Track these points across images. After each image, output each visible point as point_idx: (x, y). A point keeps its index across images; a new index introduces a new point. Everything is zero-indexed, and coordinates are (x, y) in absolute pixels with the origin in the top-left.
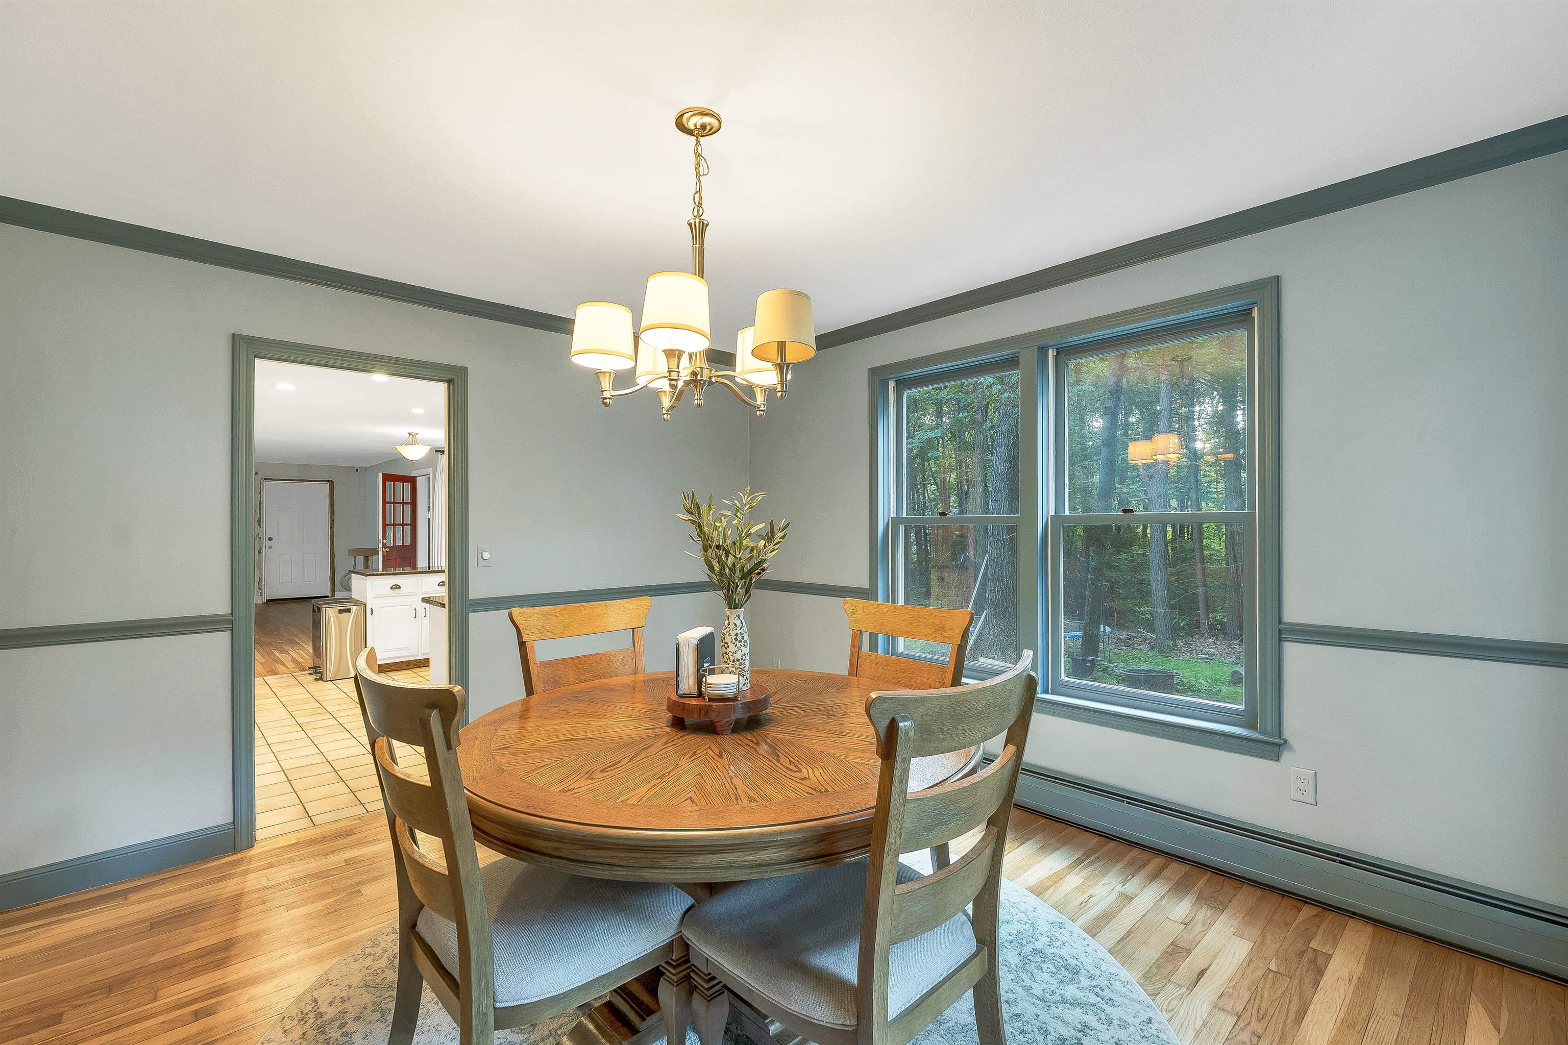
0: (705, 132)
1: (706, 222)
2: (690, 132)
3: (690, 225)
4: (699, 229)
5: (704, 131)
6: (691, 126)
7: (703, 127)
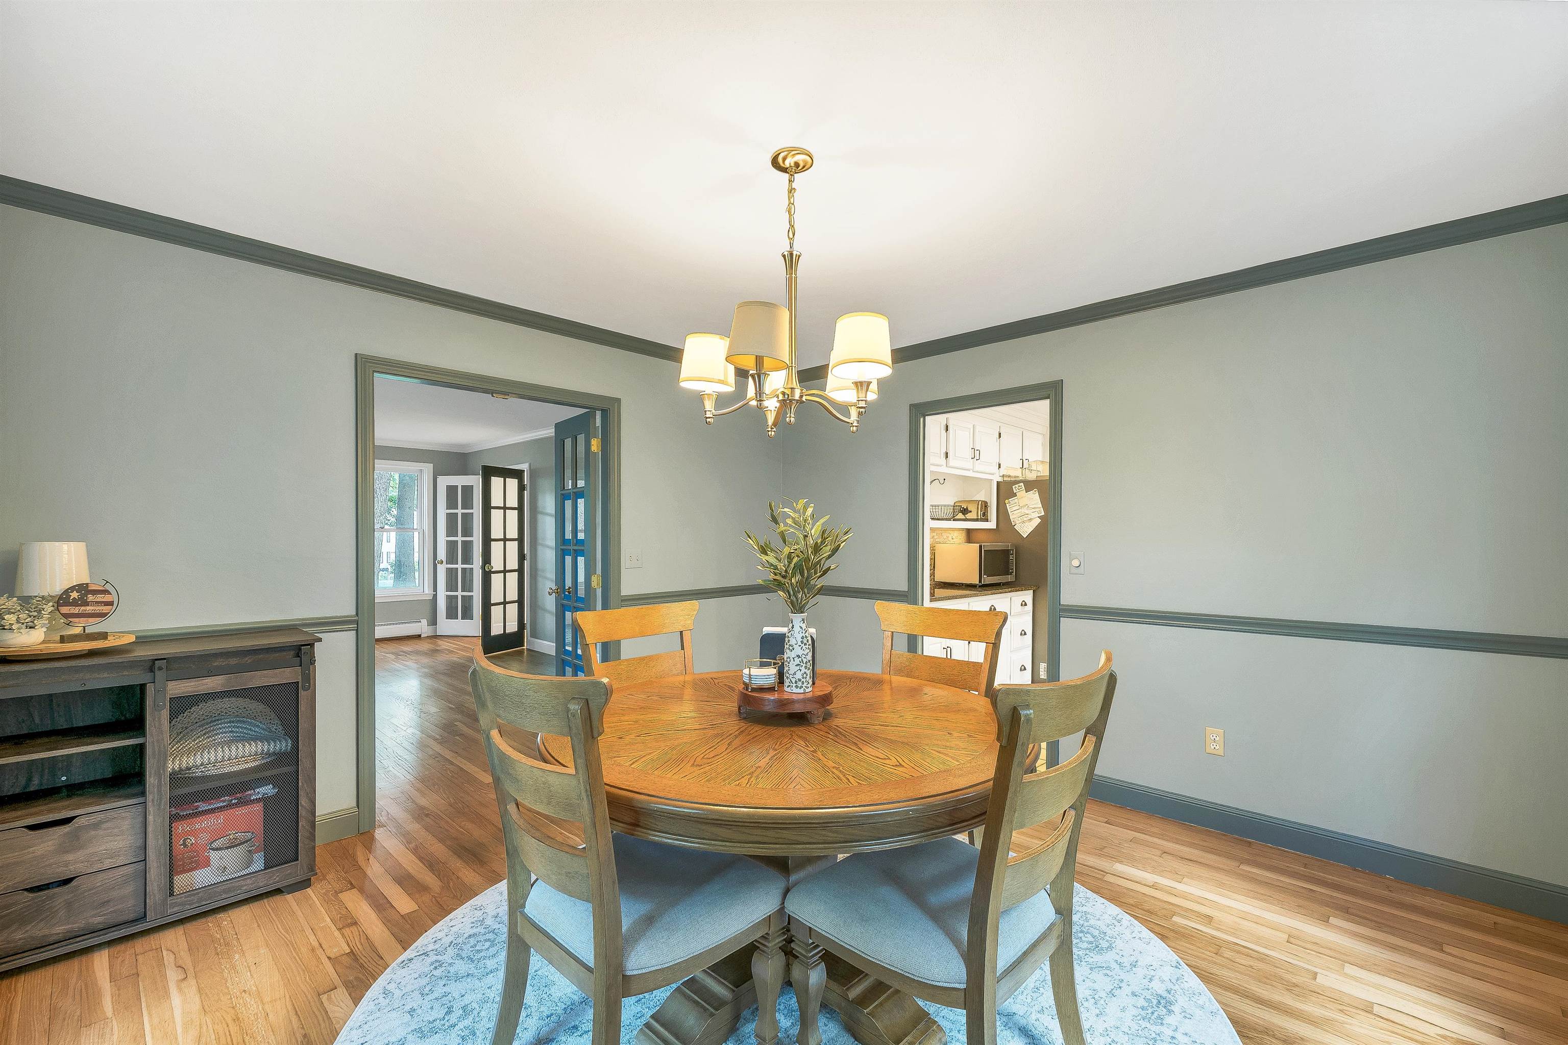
0: (800, 168)
1: (798, 253)
2: (784, 170)
3: (784, 256)
4: (791, 260)
5: (798, 168)
6: (787, 164)
7: (797, 165)
